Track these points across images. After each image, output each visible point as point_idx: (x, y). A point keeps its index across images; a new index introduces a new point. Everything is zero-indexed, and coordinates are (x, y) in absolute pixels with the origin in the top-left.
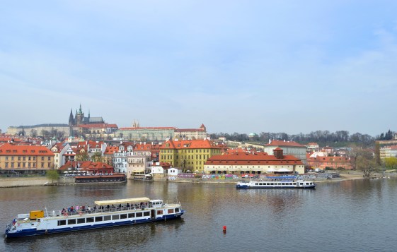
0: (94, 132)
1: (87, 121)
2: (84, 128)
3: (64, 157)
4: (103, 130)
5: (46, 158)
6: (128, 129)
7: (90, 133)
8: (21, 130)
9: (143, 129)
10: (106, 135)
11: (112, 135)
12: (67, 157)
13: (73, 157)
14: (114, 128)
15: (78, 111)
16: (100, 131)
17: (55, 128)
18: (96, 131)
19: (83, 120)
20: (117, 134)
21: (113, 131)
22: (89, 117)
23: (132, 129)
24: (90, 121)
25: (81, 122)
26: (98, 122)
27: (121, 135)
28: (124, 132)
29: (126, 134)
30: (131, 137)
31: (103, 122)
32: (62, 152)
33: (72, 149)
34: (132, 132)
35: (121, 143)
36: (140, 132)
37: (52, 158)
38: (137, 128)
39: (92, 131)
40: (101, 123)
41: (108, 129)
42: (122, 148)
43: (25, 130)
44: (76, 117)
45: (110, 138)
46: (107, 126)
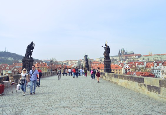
0: (130, 58)
1: (126, 54)
2: (125, 57)
3: (125, 70)
4: (134, 57)
5: (118, 70)
6: (146, 56)
7: (128, 59)
8: (100, 59)
9: (154, 55)
10: (136, 59)
11: (139, 59)
12: (126, 69)
13: (129, 69)
14: (140, 56)
15: (122, 50)
16: (133, 58)
17: (113, 58)
18: (131, 58)
19: (125, 53)
20: (141, 58)
21: (139, 57)
22: (127, 52)
23: (149, 56)
24: (128, 53)
25: (124, 54)
26: (131, 54)
27: (144, 59)
28: (145, 57)
29: (146, 58)
30: (148, 60)
31: (134, 54)
32: (124, 68)
33: (128, 66)
34: (149, 57)
35: (155, 62)
36: (154, 57)
37: (121, 70)
38: (151, 55)
39: (129, 58)
40: (133, 54)
41: (136, 56)
42: (156, 64)
43: (102, 59)
44: (121, 52)
45: (138, 61)
46: (136, 55)
